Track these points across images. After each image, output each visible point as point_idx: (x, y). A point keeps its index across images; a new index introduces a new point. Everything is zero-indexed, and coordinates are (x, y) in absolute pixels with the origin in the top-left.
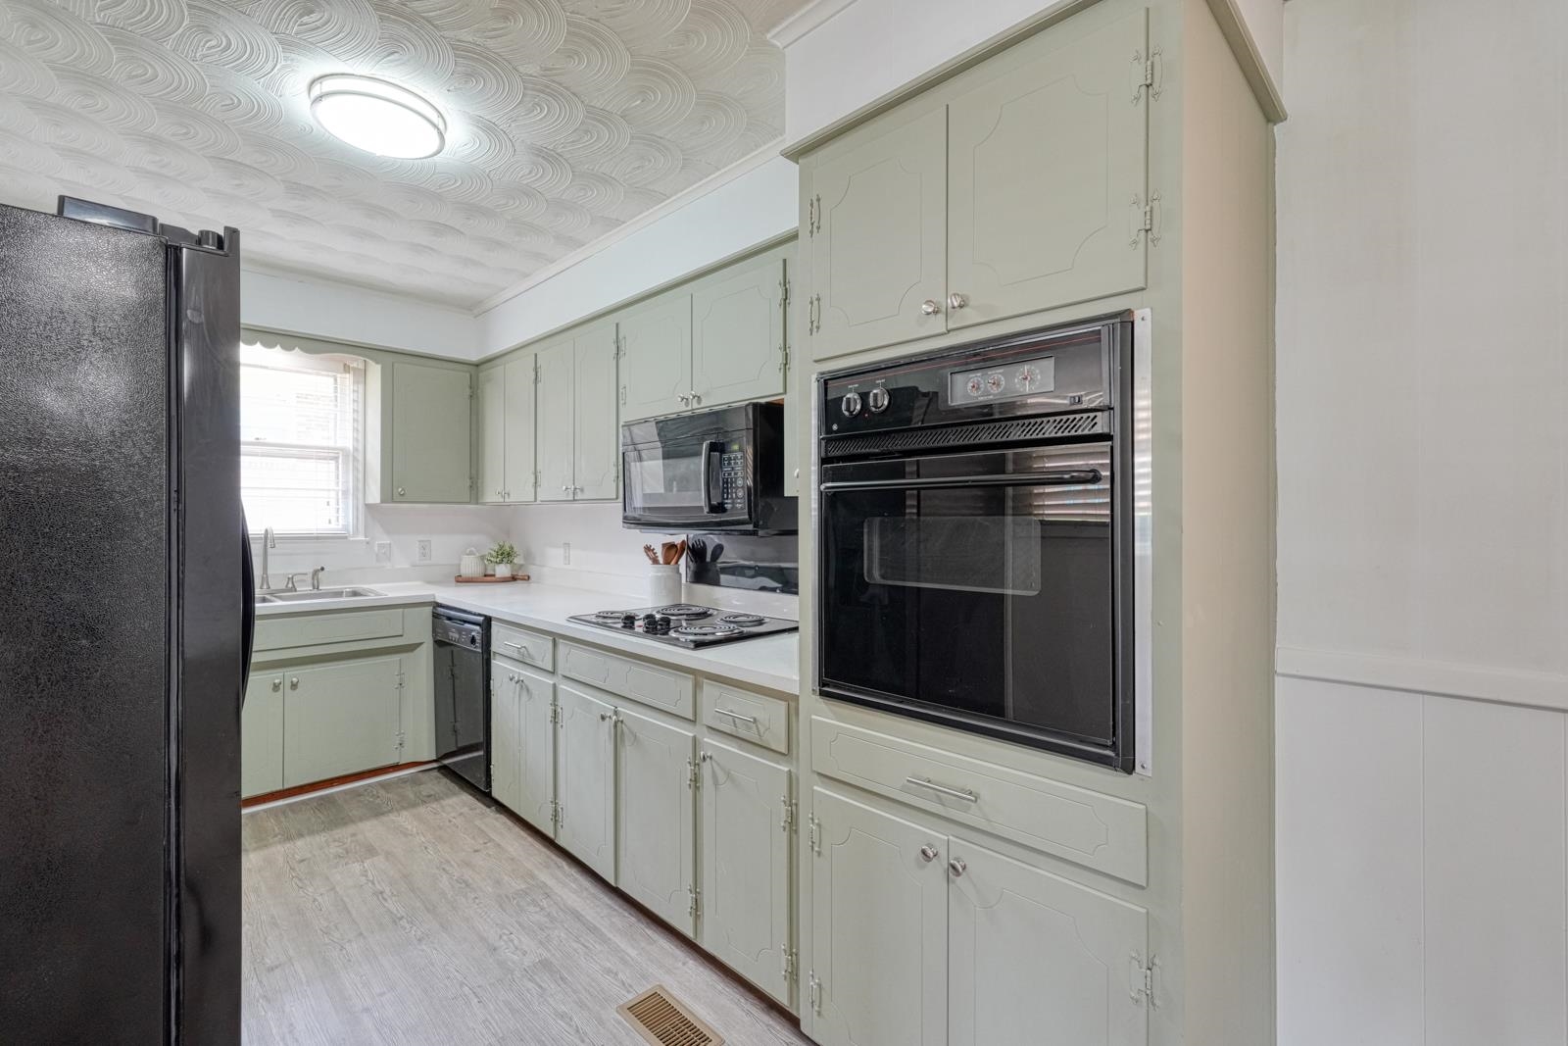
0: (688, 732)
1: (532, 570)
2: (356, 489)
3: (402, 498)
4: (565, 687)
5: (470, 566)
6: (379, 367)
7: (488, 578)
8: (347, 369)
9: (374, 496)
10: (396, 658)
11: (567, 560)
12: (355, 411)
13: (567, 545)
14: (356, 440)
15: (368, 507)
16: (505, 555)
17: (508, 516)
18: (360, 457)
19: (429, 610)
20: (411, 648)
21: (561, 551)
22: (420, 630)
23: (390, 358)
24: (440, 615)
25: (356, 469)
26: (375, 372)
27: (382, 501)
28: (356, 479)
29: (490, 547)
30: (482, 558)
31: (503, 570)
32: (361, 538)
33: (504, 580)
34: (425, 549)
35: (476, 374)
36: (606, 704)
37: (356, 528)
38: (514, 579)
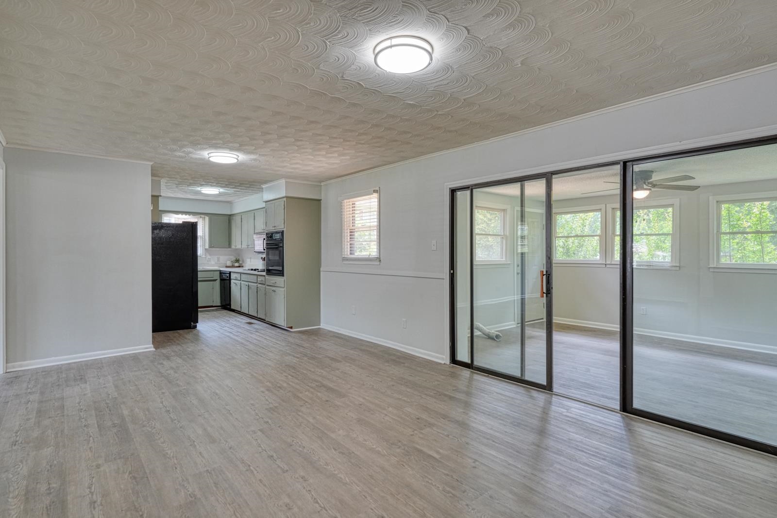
0: (256, 285)
1: (243, 265)
2: (203, 245)
3: (213, 247)
4: (242, 282)
5: (229, 263)
6: (208, 218)
7: (233, 266)
8: (201, 217)
9: (207, 247)
10: (212, 282)
11: (251, 262)
12: (203, 227)
13: (251, 258)
14: (203, 234)
15: (206, 249)
16: (237, 261)
17: (238, 252)
18: (204, 237)
19: (219, 272)
20: (215, 280)
21: (249, 260)
22: (217, 276)
23: (210, 215)
24: (221, 273)
25: (203, 240)
26: (207, 219)
27: (209, 248)
28: (203, 243)
29: (234, 259)
30: (232, 262)
31: (237, 264)
32: (204, 256)
33: (237, 267)
34: (218, 259)
35: (230, 218)
36: (247, 283)
37: (203, 255)
38: (239, 267)
